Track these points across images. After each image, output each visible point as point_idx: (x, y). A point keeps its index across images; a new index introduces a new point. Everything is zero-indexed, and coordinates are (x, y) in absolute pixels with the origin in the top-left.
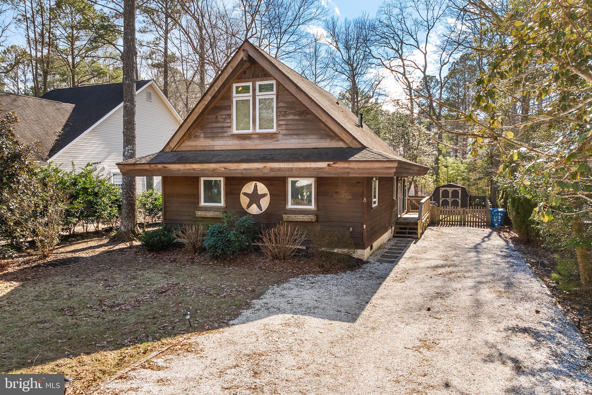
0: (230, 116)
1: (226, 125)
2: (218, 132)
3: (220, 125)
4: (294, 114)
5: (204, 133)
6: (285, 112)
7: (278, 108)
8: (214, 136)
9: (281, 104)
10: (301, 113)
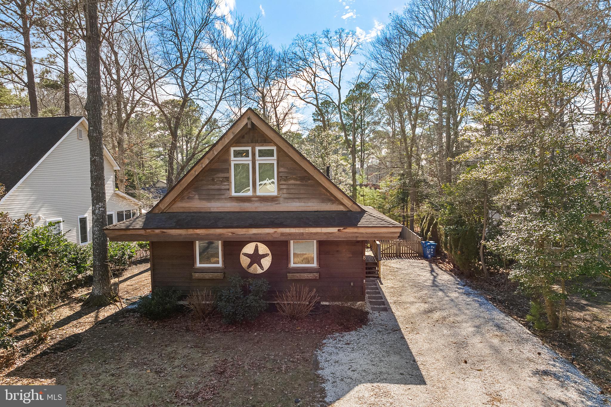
0: (228, 179)
1: (223, 187)
2: (214, 194)
3: (216, 187)
4: (296, 179)
5: (199, 194)
6: (286, 177)
7: (278, 173)
8: (210, 197)
9: (282, 169)
10: (302, 179)
